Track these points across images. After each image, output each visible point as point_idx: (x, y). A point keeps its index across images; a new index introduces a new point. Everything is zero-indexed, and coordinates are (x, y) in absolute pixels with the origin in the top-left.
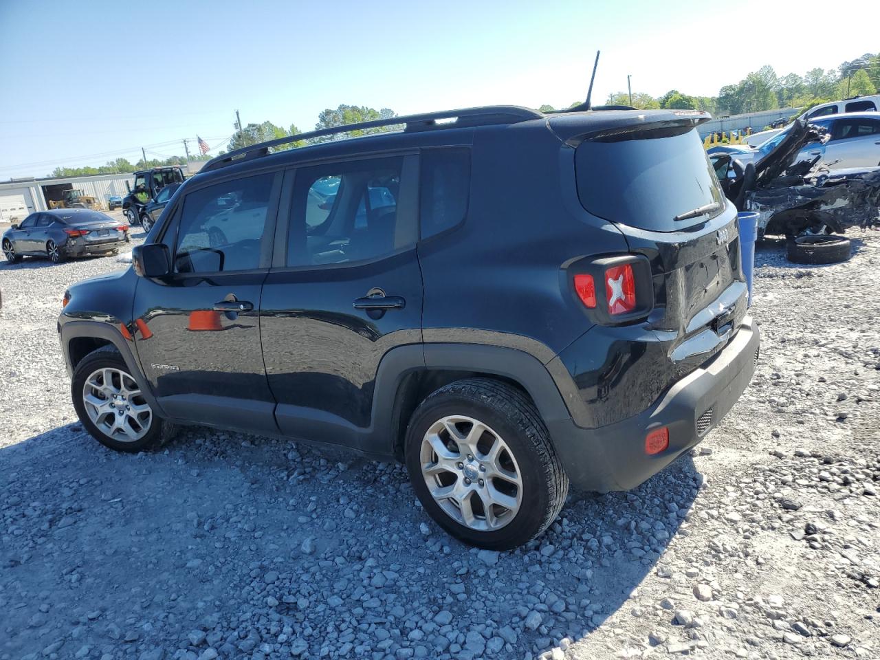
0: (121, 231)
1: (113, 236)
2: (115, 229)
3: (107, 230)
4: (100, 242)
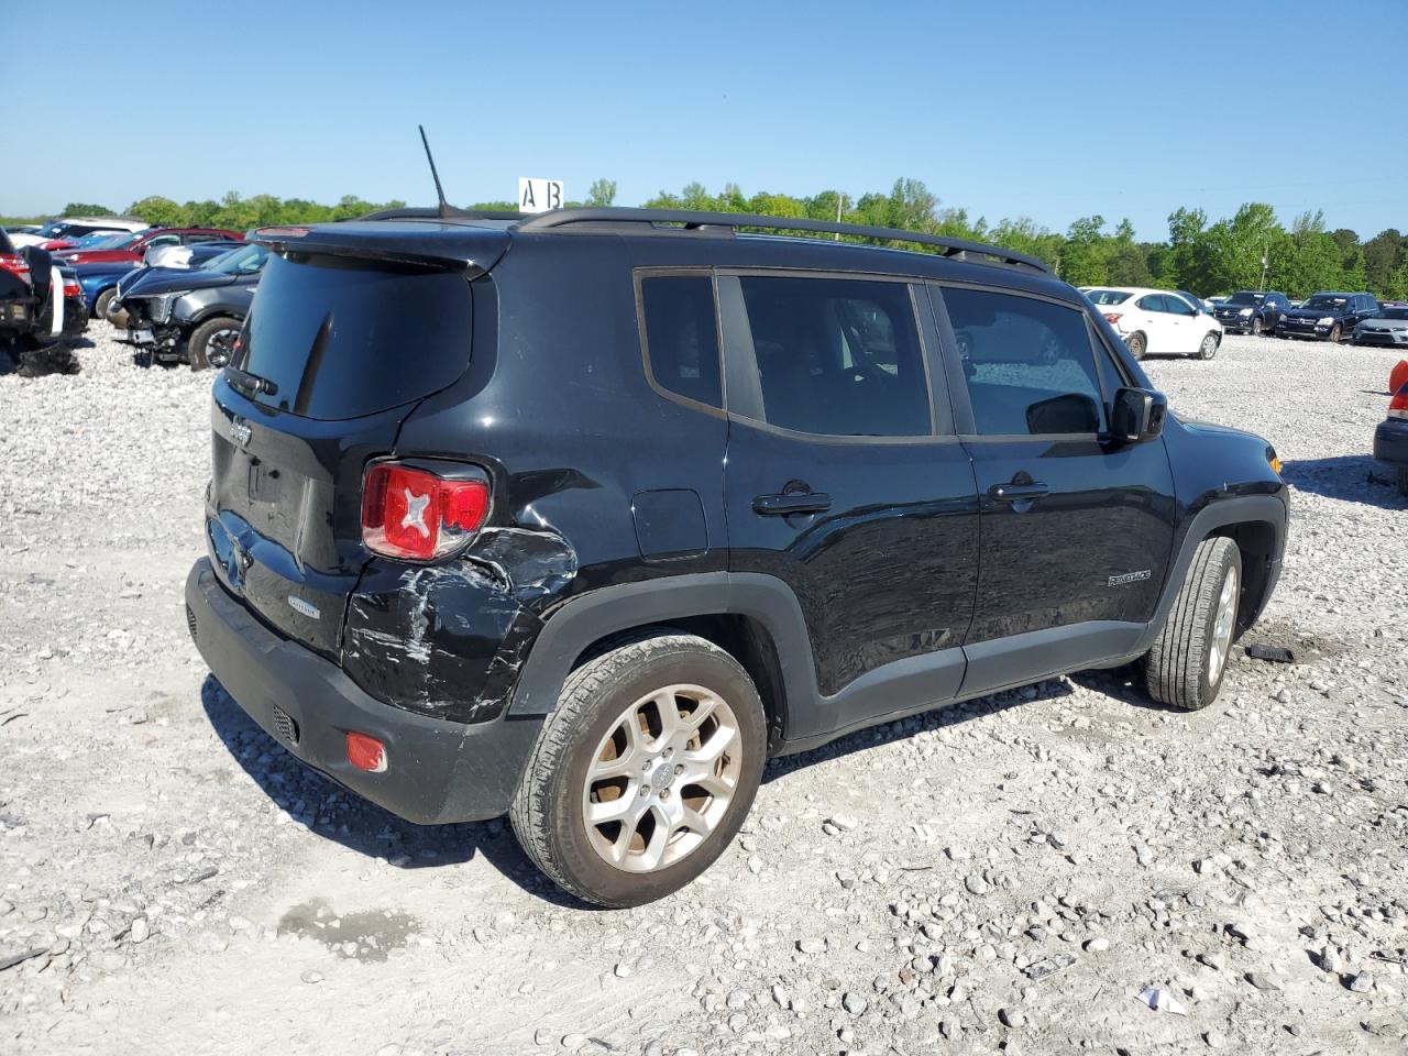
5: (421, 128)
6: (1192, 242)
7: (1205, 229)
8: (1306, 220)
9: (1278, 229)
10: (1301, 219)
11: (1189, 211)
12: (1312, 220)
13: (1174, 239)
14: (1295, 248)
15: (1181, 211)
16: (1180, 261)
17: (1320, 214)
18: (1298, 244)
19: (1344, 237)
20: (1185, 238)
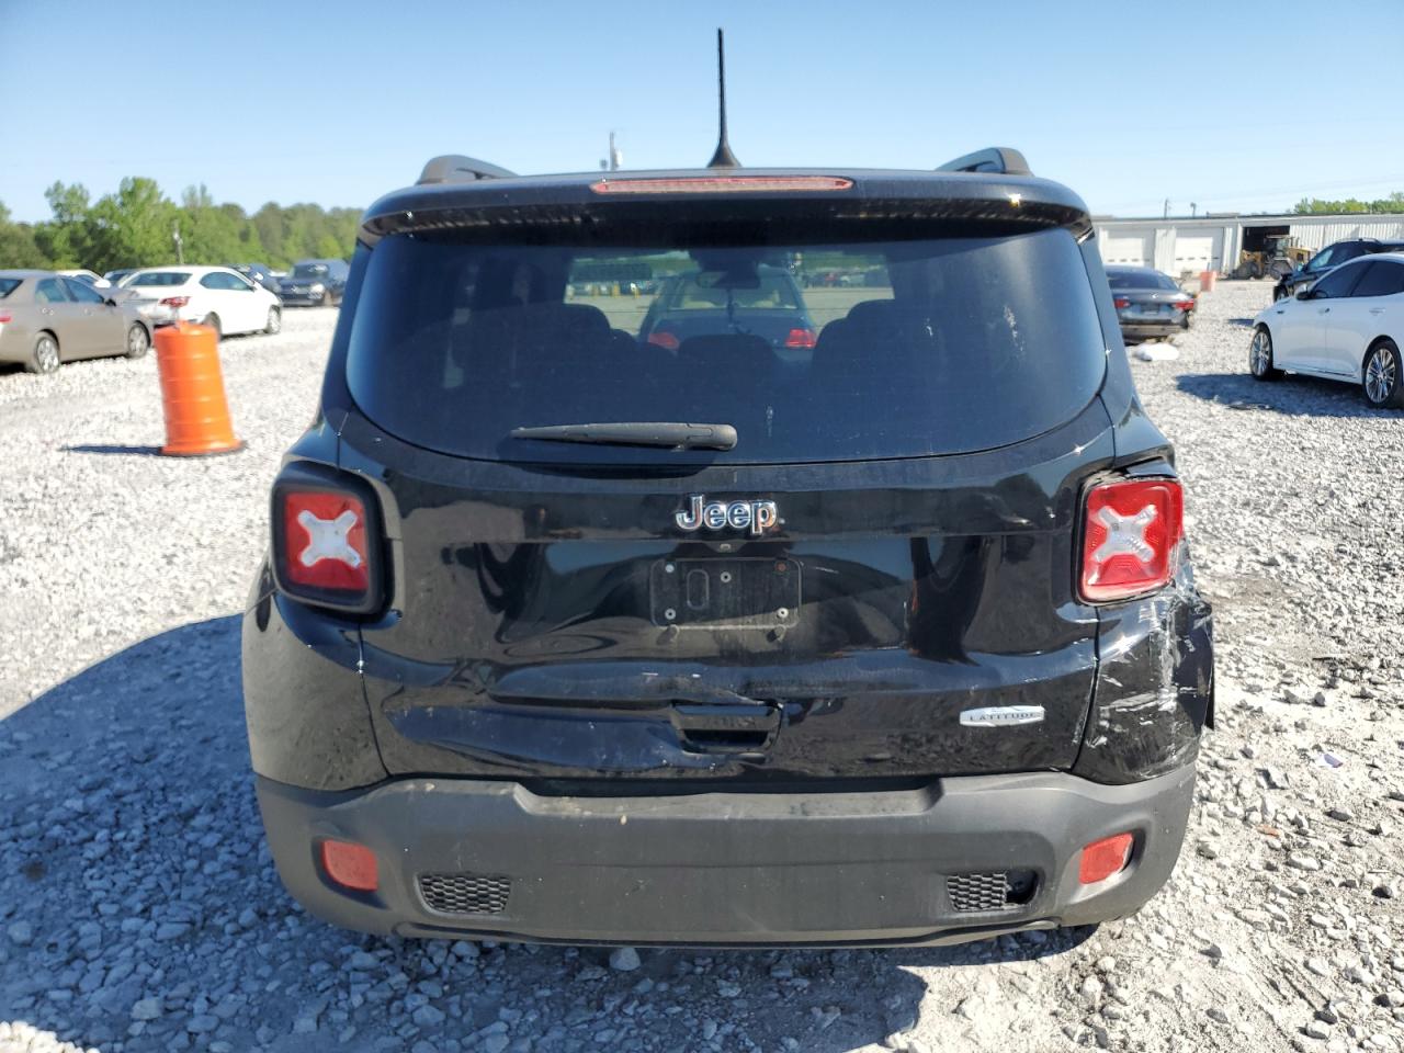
0: (1180, 310)
1: (1164, 316)
2: (1170, 306)
3: (1158, 306)
4: (1141, 323)
5: (720, 33)
6: (82, 219)
7: (91, 204)
8: (192, 194)
9: (167, 204)
10: (187, 193)
11: (67, 186)
12: (198, 194)
13: (60, 216)
14: (192, 222)
15: (58, 186)
16: (74, 241)
17: (203, 189)
18: (192, 217)
19: (232, 210)
20: (72, 215)
